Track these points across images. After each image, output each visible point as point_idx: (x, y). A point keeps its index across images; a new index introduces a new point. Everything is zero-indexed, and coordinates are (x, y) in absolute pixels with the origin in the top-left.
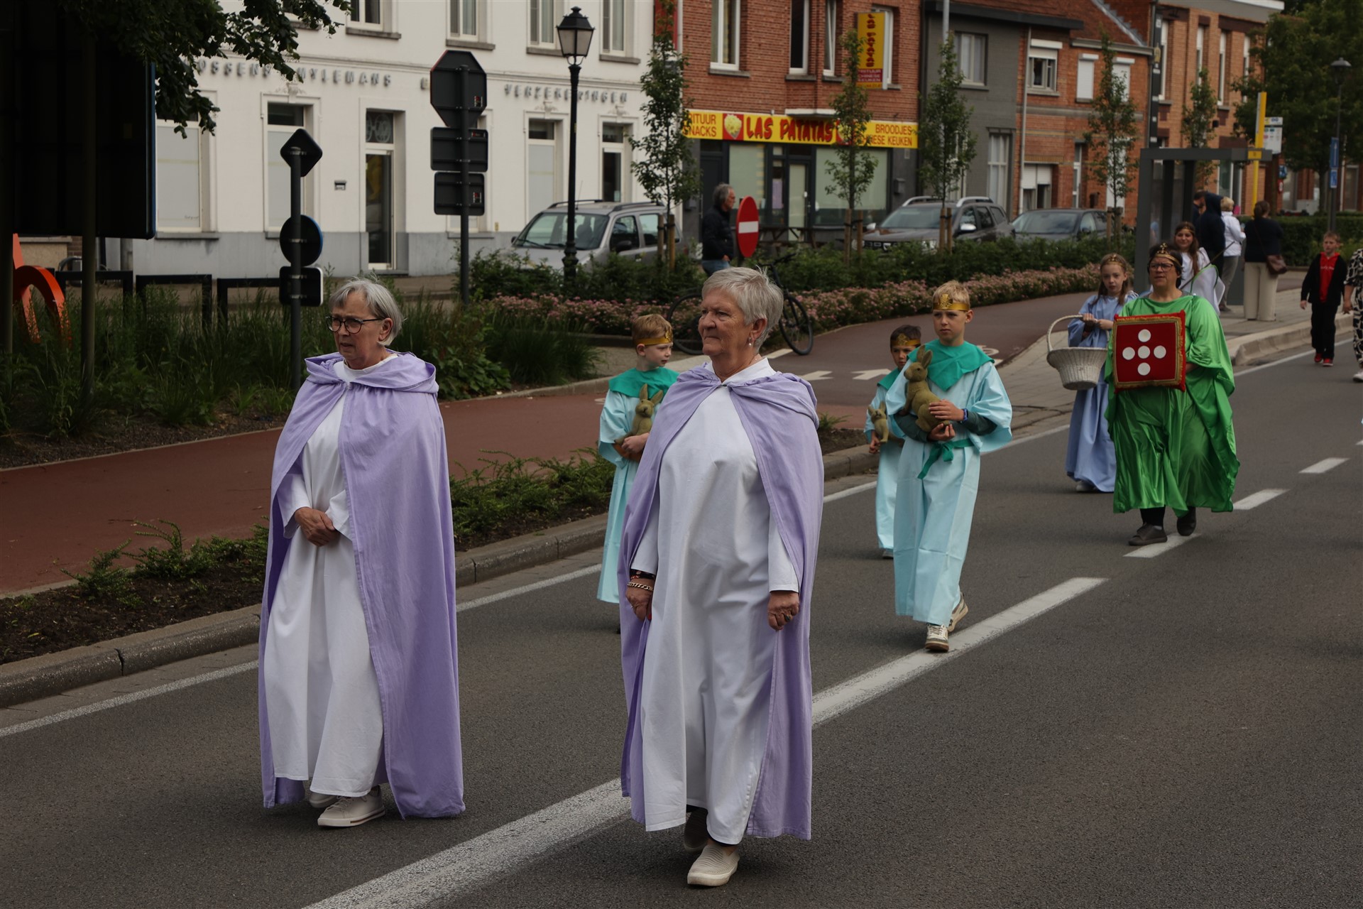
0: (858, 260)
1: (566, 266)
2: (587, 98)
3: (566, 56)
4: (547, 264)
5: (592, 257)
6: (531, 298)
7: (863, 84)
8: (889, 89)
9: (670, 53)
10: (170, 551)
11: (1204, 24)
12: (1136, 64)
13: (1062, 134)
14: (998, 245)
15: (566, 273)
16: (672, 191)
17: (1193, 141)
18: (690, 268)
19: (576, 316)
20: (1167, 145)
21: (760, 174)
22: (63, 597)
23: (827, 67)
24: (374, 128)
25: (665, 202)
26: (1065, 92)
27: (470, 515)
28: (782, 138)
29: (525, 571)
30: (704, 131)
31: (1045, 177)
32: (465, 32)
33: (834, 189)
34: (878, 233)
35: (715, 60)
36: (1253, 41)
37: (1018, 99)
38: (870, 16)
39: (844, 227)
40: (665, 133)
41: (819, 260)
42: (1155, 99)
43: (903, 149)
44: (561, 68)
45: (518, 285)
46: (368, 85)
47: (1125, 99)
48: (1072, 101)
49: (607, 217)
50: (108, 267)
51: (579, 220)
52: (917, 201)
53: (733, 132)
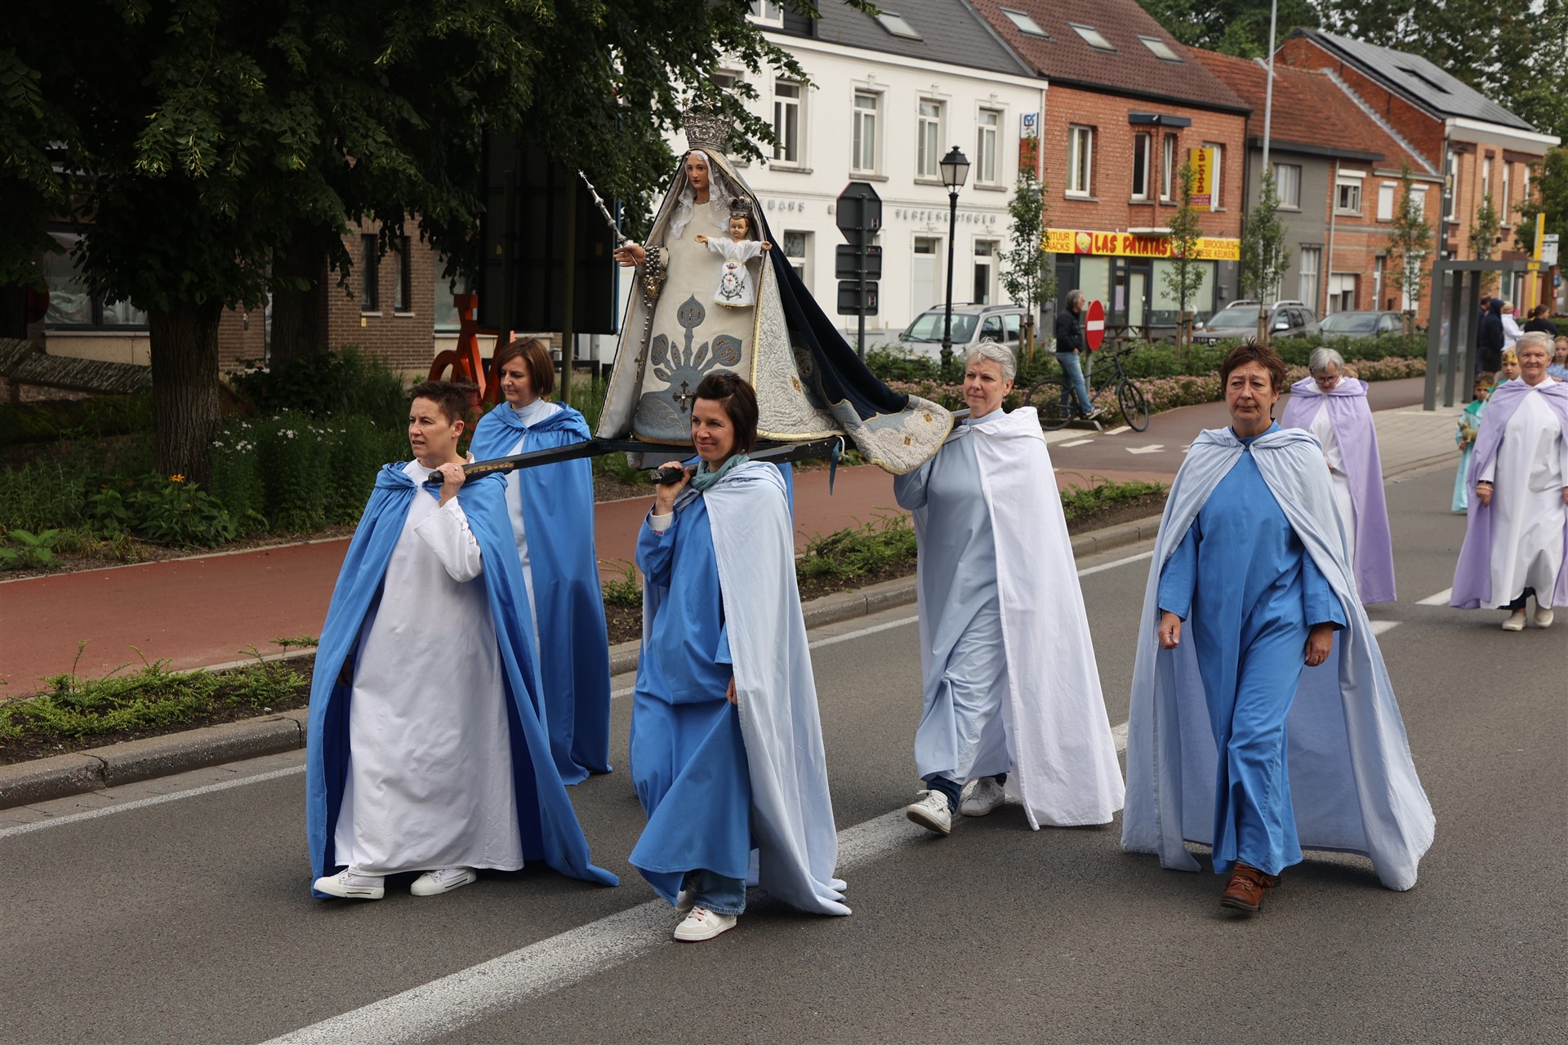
0: (1188, 353)
1: (943, 357)
2: (963, 220)
3: (946, 185)
4: (927, 355)
5: (964, 349)
6: (916, 383)
7: (1194, 207)
8: (1216, 211)
9: (1033, 182)
10: (627, 583)
11: (1490, 156)
12: (1429, 190)
13: (1365, 249)
14: (1308, 342)
15: (944, 363)
16: (1032, 295)
17: (1479, 255)
18: (1045, 359)
19: (951, 398)
20: (1456, 257)
21: (1106, 282)
23: (1164, 193)
24: (789, 245)
25: (1025, 304)
26: (1368, 213)
27: (863, 560)
28: (1124, 251)
29: (907, 606)
30: (1059, 246)
31: (1349, 284)
32: (865, 167)
33: (1168, 294)
34: (1204, 330)
35: (1069, 187)
36: (1533, 170)
37: (1327, 219)
38: (1201, 151)
39: (1176, 326)
40: (1027, 248)
41: (1154, 353)
42: (1446, 219)
43: (1227, 261)
44: (943, 195)
45: (904, 372)
46: (786, 210)
47: (1420, 220)
48: (1374, 220)
49: (978, 317)
50: (581, 358)
51: (955, 320)
52: (1238, 304)
53: (1084, 247)
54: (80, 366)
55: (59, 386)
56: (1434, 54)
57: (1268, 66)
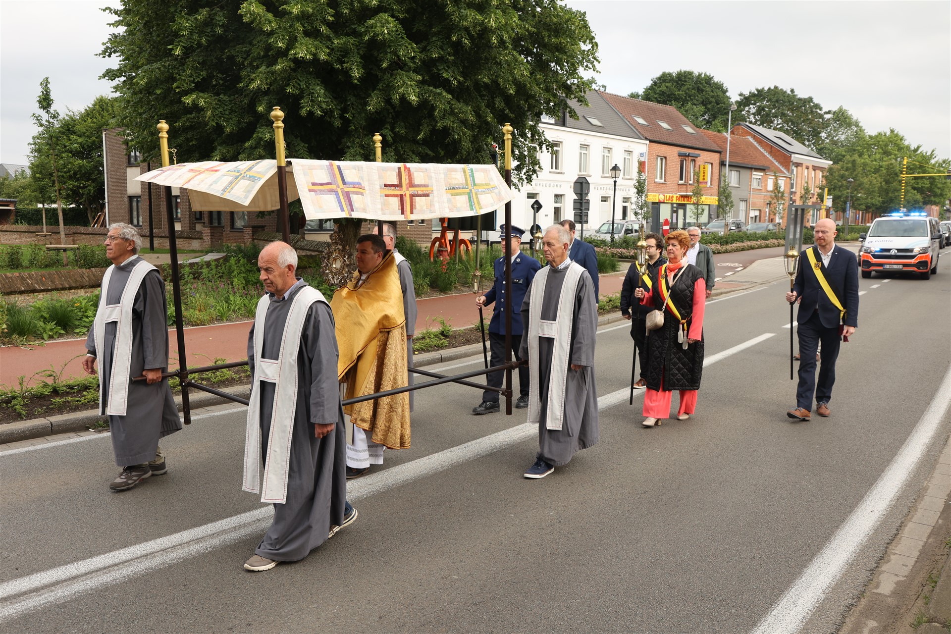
1: (611, 239)
2: (618, 190)
3: (613, 178)
4: (606, 238)
5: (619, 236)
6: (601, 248)
7: (701, 186)
8: (709, 187)
9: (643, 176)
11: (807, 168)
12: (786, 180)
13: (763, 200)
14: (742, 233)
15: (611, 241)
16: (643, 217)
17: (804, 203)
19: (614, 253)
20: (795, 204)
21: (670, 212)
22: (471, 330)
23: (690, 181)
24: (556, 199)
25: (641, 220)
26: (764, 188)
28: (676, 201)
30: (653, 199)
31: (757, 213)
32: (583, 172)
33: (692, 216)
35: (657, 178)
36: (823, 173)
37: (749, 190)
38: (704, 166)
40: (641, 200)
42: (792, 190)
43: (713, 205)
44: (612, 181)
46: (555, 187)
47: (782, 190)
48: (766, 190)
49: (624, 224)
50: (482, 239)
51: (615, 225)
52: (717, 220)
53: (662, 200)
54: (316, 243)
55: (309, 250)
56: (787, 132)
57: (728, 136)
